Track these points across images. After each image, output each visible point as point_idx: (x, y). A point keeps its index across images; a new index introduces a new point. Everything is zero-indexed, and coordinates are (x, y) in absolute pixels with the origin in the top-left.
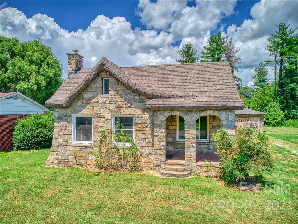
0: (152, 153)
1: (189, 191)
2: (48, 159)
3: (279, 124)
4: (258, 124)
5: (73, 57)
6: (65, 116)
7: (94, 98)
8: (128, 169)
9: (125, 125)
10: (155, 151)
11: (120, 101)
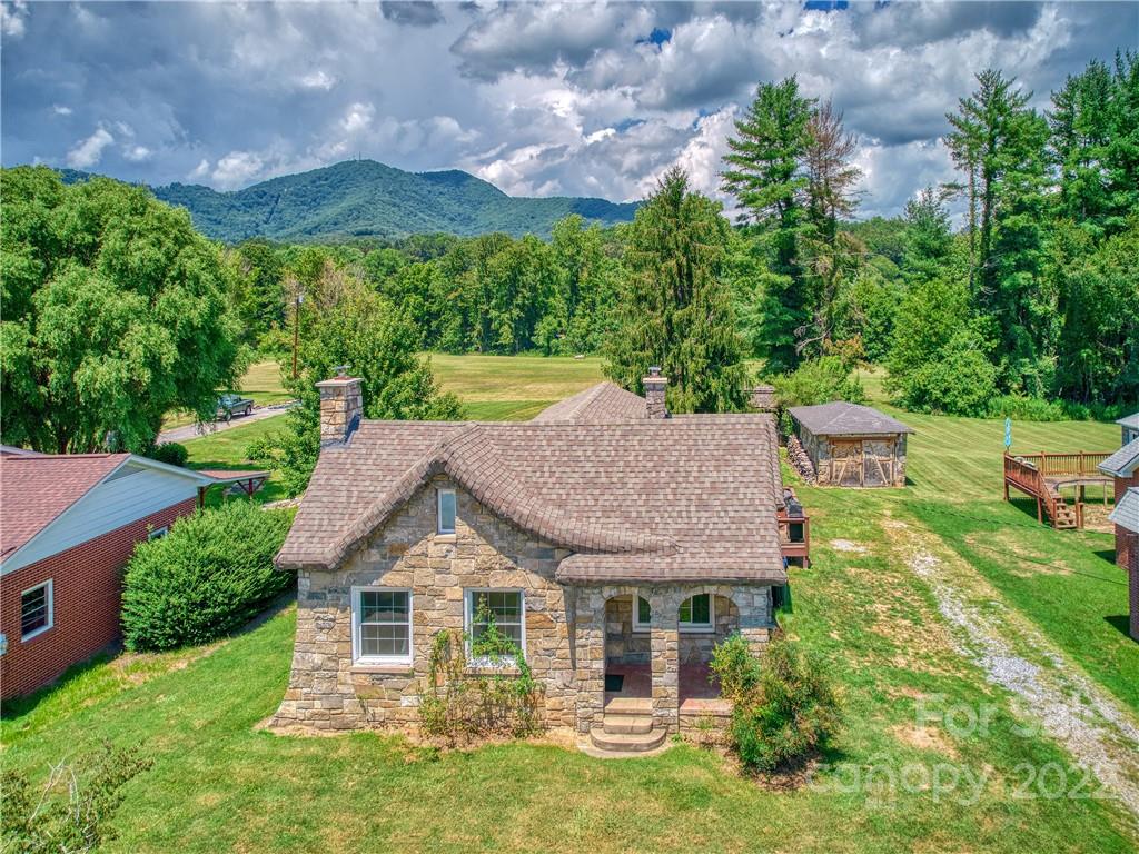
0: (572, 685)
1: (657, 799)
2: (280, 709)
3: (979, 408)
4: (891, 463)
5: (338, 395)
6: (330, 592)
7: (416, 543)
8: (509, 726)
9: (500, 612)
10: (580, 682)
11: (486, 552)
